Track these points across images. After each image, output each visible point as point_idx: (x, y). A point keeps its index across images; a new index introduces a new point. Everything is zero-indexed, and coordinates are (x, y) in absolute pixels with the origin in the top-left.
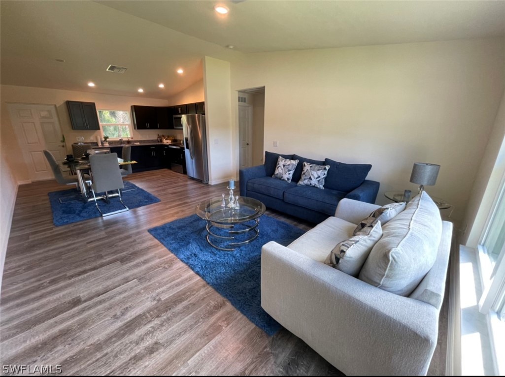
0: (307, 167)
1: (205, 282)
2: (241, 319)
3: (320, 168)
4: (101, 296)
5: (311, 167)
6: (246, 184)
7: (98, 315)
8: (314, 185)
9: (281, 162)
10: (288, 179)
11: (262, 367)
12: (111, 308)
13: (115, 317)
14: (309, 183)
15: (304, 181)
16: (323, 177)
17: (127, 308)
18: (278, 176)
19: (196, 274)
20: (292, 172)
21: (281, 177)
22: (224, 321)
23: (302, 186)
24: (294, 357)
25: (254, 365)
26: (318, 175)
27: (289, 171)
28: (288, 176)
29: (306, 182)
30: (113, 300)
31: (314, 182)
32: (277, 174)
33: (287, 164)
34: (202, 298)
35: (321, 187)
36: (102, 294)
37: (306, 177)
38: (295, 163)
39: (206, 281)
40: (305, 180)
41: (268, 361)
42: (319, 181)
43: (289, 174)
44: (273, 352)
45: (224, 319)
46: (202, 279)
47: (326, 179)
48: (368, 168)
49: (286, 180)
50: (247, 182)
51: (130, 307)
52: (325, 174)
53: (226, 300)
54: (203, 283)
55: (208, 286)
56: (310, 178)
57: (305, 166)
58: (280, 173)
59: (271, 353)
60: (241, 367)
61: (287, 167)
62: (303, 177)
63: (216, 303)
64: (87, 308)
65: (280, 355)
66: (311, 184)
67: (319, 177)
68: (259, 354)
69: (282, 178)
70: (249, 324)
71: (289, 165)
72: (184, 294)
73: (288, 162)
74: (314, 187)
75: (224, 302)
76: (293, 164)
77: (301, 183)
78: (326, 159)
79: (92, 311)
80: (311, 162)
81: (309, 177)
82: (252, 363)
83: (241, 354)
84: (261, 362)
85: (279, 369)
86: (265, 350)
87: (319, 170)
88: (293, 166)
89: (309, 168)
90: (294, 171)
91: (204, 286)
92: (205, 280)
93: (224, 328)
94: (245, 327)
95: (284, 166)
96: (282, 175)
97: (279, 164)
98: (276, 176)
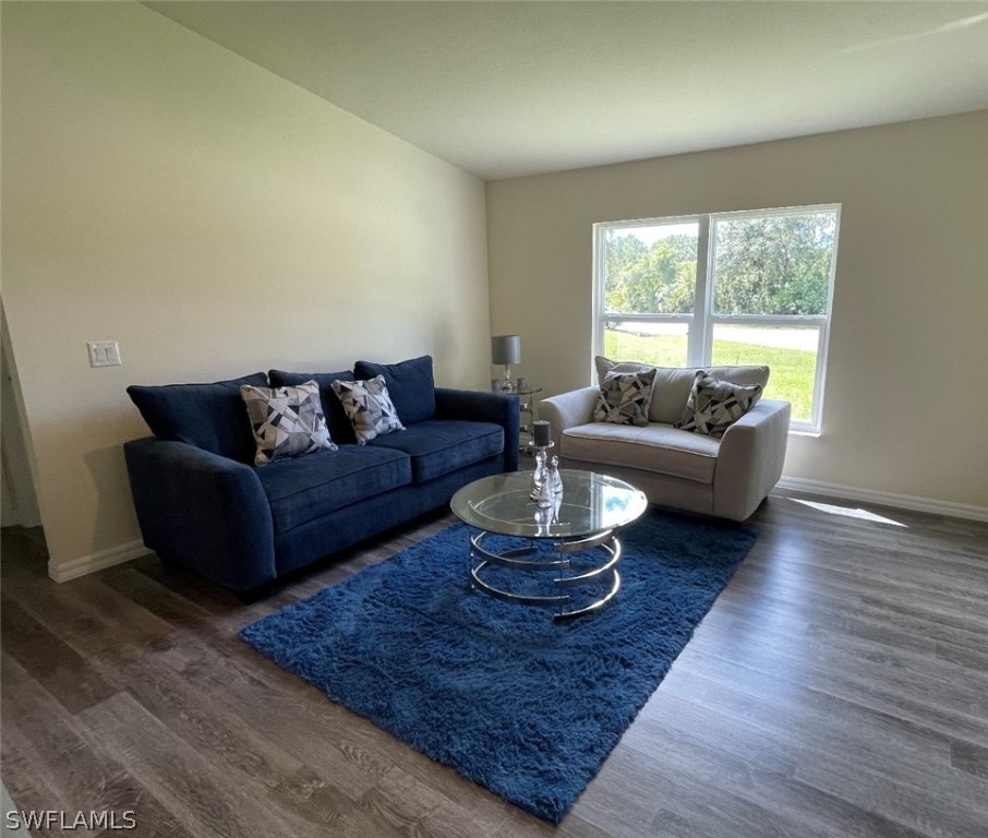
0: (358, 391)
3: (378, 385)
4: (903, 718)
5: (364, 386)
7: (927, 690)
12: (896, 680)
13: (897, 663)
16: (391, 403)
17: (869, 658)
21: (305, 444)
26: (386, 401)
27: (320, 416)
28: (325, 433)
30: (885, 690)
31: (393, 420)
35: (401, 425)
36: (899, 720)
38: (316, 390)
49: (329, 445)
50: (271, 502)
51: (863, 656)
56: (384, 415)
58: (299, 435)
64: (942, 720)
67: (390, 406)
71: (309, 399)
73: (297, 393)
77: (366, 435)
78: (358, 365)
79: (934, 705)
87: (380, 390)
95: (295, 408)
96: (309, 435)
97: (271, 410)
98: (283, 451)
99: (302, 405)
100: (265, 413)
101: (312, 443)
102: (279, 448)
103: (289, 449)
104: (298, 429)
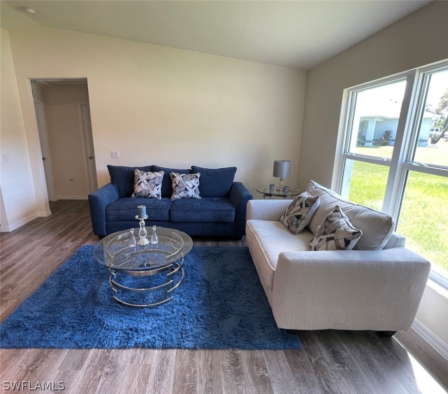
0: (178, 178)
1: (187, 350)
2: (266, 354)
3: (192, 177)
5: (182, 177)
6: (104, 213)
8: (191, 196)
9: (143, 177)
10: (158, 195)
11: (328, 375)
14: (186, 195)
15: (180, 194)
16: (197, 185)
18: (143, 194)
19: (164, 351)
20: (160, 186)
21: (147, 194)
22: (258, 369)
23: (177, 200)
24: (330, 350)
25: (322, 379)
26: (192, 184)
27: (157, 185)
28: (156, 192)
29: (182, 194)
31: (191, 193)
32: (141, 192)
33: (152, 178)
34: (210, 368)
35: (197, 196)
37: (181, 189)
38: (161, 175)
39: (189, 348)
40: (180, 192)
41: (324, 367)
42: (195, 190)
43: (158, 189)
44: (318, 358)
45: (256, 368)
46: (179, 350)
47: (199, 187)
48: (233, 170)
49: (156, 196)
50: (106, 210)
52: (198, 183)
53: (233, 350)
54: (186, 352)
55: (197, 352)
56: (186, 190)
57: (174, 177)
58: (146, 190)
59: (318, 360)
60: (319, 390)
61: (153, 181)
62: (177, 190)
63: (228, 360)
65: (323, 356)
66: (188, 196)
67: (194, 186)
68: (314, 369)
69: (150, 196)
70: (278, 354)
71: (154, 178)
72: (184, 380)
73: (152, 175)
74: (192, 198)
75: (234, 354)
76: (160, 177)
77: (175, 196)
78: (192, 167)
80: (180, 172)
81: (184, 189)
82: (319, 379)
83: (305, 381)
84: (322, 372)
85: (335, 366)
86: (313, 362)
87: (191, 179)
88: (159, 179)
89: (181, 179)
90: (161, 184)
91: (193, 356)
92: (185, 348)
93: (267, 375)
94: (278, 359)
95: (148, 180)
96: (149, 191)
97: (139, 179)
98: (139, 194)
99: (151, 180)
100: (137, 180)
101: (149, 194)
102: (138, 193)
103: (141, 194)
104: (146, 188)
